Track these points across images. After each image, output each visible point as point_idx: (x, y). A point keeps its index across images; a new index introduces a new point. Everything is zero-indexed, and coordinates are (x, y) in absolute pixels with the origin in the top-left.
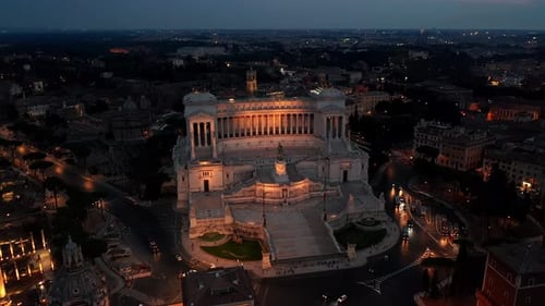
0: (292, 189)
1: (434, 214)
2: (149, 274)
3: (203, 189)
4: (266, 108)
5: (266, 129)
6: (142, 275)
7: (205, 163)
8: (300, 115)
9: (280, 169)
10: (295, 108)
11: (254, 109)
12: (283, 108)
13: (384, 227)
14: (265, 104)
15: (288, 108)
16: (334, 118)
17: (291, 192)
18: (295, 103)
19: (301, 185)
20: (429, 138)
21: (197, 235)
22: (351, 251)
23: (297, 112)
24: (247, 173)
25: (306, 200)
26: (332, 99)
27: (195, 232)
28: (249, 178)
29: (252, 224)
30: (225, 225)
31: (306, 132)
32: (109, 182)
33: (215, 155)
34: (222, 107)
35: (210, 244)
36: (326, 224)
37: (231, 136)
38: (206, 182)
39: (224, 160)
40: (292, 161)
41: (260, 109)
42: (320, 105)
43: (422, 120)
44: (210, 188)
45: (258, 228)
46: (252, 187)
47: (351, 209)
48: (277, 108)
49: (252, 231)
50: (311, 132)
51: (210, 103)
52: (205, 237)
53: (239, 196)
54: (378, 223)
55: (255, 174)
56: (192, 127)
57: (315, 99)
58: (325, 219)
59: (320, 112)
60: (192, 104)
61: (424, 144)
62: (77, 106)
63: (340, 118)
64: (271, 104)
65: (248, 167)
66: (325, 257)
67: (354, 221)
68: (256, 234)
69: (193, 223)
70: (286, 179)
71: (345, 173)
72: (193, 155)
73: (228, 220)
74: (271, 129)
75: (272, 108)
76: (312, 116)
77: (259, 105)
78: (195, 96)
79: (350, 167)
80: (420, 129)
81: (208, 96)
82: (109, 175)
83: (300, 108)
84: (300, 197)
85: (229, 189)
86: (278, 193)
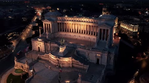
7: (40, 40)
8: (92, 26)
10: (90, 22)
11: (72, 21)
12: (85, 22)
14: (77, 19)
15: (87, 22)
17: (61, 62)
18: (90, 20)
19: (66, 60)
23: (91, 24)
26: (106, 20)
38: (39, 48)
41: (75, 21)
44: (40, 50)
48: (82, 21)
50: (97, 36)
53: (45, 57)
56: (44, 25)
64: (80, 19)
69: (16, 63)
74: (80, 30)
75: (80, 21)
77: (75, 19)
79: (101, 57)
83: (92, 22)
84: (66, 65)
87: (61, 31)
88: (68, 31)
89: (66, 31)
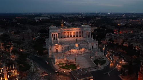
0: (80, 51)
1: (116, 56)
2: (47, 74)
3: (56, 52)
4: (70, 30)
5: (72, 36)
6: (45, 75)
7: (56, 45)
8: (79, 32)
9: (77, 45)
11: (67, 30)
12: (75, 30)
13: (105, 59)
14: (70, 29)
15: (76, 30)
16: (88, 32)
17: (80, 52)
18: (78, 29)
19: (82, 50)
20: (110, 37)
21: (57, 64)
22: (99, 65)
23: (78, 31)
24: (67, 47)
25: (84, 54)
26: (88, 27)
27: (56, 63)
28: (68, 48)
29: (72, 60)
30: (64, 61)
31: (81, 36)
32: (27, 51)
33: (59, 43)
34: (59, 30)
35: (61, 66)
36: (91, 59)
37: (61, 38)
38: (57, 50)
39: (61, 44)
40: (79, 44)
41: (69, 30)
42: (84, 29)
43: (108, 33)
44: (58, 51)
45: (73, 61)
46: (70, 51)
47: (96, 55)
48: (73, 30)
49: (72, 62)
50: (82, 36)
51: (56, 29)
52: (59, 64)
53: (67, 53)
54: (103, 58)
55: (70, 47)
56: (52, 35)
57: (83, 27)
58: (91, 58)
59: (85, 31)
60: (51, 29)
61: (109, 39)
62: (12, 32)
63: (90, 32)
64: (72, 29)
65: (67, 46)
66: (93, 67)
67: (97, 58)
68: (73, 63)
69: (56, 60)
70: (78, 48)
71: (92, 46)
72: (53, 43)
73: (65, 59)
75: (72, 30)
76: (82, 32)
77: (69, 29)
78: (52, 27)
79: (94, 45)
80: (107, 35)
81: (55, 27)
82: (27, 49)
83: (79, 30)
84: (82, 53)
85: (63, 51)
86: (77, 52)
87: (60, 38)
88: (64, 37)
89: (63, 37)
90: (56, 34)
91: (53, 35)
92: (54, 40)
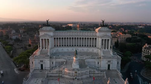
8: (90, 38)
10: (88, 35)
11: (70, 35)
15: (85, 35)
16: (105, 40)
17: (79, 74)
26: (105, 32)
28: (62, 65)
31: (93, 46)
37: (60, 46)
38: (42, 65)
40: (84, 58)
44: (44, 68)
53: (54, 73)
55: (64, 63)
61: (147, 54)
63: (108, 40)
65: (62, 60)
71: (109, 66)
76: (96, 39)
80: (145, 48)
84: (84, 77)
87: (57, 46)
88: (65, 46)
90: (48, 40)
91: (42, 39)
92: (44, 49)
